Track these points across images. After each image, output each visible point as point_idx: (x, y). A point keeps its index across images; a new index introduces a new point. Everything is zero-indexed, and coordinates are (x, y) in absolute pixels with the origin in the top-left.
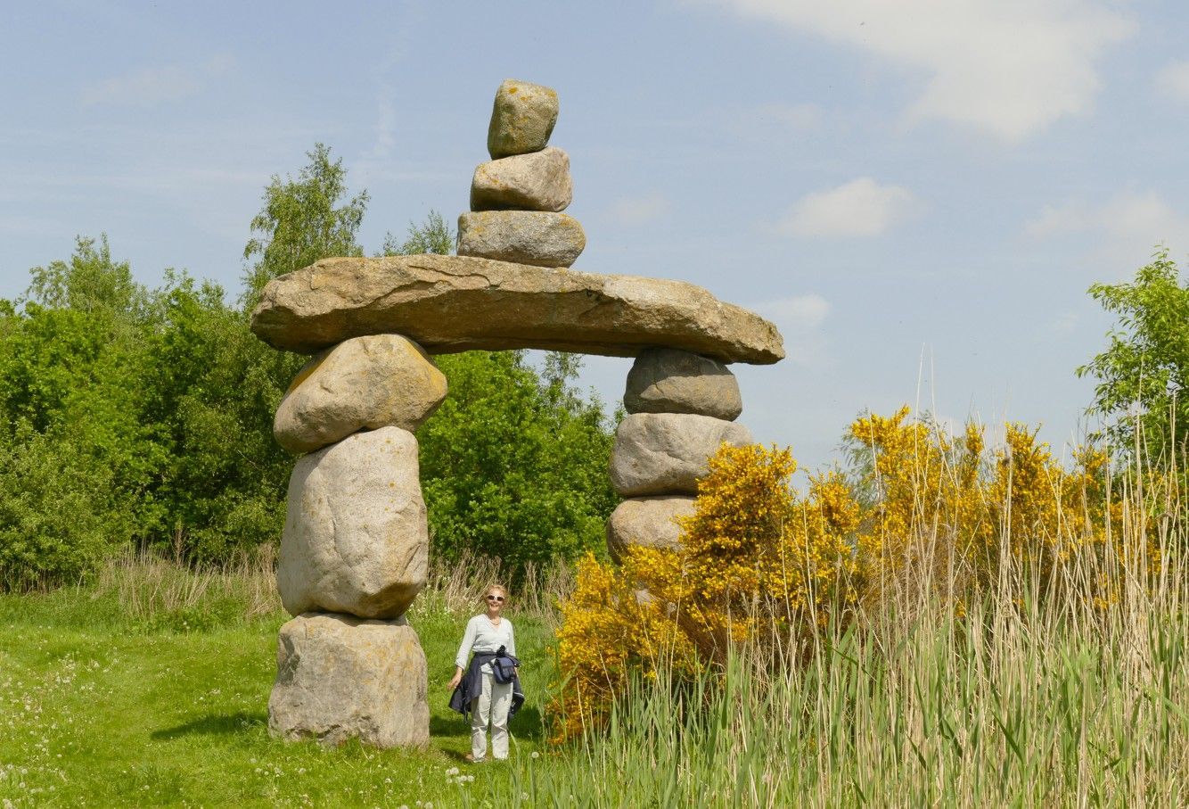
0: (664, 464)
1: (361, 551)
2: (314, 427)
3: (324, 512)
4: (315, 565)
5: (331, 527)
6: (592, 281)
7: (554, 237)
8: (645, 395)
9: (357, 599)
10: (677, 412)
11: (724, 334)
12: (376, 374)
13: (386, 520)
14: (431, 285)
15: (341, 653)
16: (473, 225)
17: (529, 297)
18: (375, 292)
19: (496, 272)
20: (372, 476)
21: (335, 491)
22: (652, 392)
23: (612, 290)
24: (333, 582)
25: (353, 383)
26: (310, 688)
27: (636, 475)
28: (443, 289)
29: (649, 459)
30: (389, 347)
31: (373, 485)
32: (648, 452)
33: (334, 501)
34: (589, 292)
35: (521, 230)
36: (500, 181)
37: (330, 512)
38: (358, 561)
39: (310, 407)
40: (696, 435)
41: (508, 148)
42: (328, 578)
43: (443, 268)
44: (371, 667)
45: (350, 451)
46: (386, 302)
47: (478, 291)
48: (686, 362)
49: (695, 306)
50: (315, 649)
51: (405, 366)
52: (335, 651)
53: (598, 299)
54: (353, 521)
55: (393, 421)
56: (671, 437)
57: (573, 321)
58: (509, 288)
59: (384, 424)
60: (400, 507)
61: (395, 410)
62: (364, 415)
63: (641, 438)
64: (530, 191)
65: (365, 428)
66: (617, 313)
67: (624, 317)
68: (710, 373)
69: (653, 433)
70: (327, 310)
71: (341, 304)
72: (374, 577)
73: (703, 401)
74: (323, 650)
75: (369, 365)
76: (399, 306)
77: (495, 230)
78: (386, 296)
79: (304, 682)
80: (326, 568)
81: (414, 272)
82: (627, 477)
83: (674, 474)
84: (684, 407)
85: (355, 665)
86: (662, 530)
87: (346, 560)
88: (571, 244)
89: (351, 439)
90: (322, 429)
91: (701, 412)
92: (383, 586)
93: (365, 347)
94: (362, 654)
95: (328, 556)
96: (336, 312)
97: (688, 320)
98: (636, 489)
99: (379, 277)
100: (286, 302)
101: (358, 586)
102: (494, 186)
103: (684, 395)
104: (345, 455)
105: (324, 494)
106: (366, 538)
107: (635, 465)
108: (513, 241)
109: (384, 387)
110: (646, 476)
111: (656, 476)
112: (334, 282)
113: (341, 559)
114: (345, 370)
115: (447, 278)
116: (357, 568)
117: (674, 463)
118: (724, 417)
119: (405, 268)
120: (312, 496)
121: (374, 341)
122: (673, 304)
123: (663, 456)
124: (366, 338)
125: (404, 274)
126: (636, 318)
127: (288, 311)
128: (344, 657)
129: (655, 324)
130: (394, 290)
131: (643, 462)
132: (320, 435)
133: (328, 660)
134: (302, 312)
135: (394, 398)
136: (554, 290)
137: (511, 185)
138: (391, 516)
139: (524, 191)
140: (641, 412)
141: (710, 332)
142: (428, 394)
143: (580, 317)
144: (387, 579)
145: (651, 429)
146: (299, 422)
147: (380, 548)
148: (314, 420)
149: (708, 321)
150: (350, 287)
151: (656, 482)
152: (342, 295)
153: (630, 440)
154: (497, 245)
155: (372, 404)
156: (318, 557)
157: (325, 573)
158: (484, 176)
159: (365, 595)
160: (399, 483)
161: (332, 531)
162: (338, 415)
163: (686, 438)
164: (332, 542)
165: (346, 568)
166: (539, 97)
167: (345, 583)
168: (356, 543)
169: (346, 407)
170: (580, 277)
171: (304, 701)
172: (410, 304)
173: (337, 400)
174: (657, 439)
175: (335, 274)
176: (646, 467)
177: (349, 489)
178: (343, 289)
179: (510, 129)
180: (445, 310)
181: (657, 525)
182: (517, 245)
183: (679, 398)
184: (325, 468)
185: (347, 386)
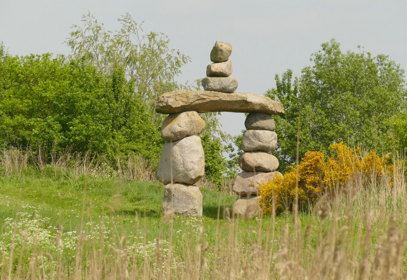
0: (257, 143)
1: (191, 168)
2: (176, 136)
3: (179, 158)
4: (176, 171)
5: (182, 161)
6: (244, 98)
7: (232, 84)
8: (253, 125)
9: (189, 180)
10: (261, 130)
11: (273, 109)
12: (192, 122)
13: (197, 160)
14: (205, 99)
15: (187, 193)
16: (211, 81)
17: (229, 102)
18: (191, 101)
19: (221, 96)
20: (193, 149)
21: (182, 152)
22: (254, 125)
23: (249, 100)
24: (182, 175)
25: (186, 124)
26: (178, 202)
27: (249, 146)
28: (208, 100)
29: (254, 142)
30: (194, 115)
31: (193, 151)
32: (253, 140)
33: (182, 155)
34: (243, 100)
35: (224, 83)
36: (218, 70)
37: (181, 157)
38: (190, 170)
39: (176, 131)
40: (266, 136)
41: (220, 61)
42: (181, 174)
43: (208, 95)
44: (195, 197)
45: (185, 141)
46: (194, 103)
47: (216, 101)
48: (262, 116)
49: (268, 103)
50: (179, 192)
51: (198, 120)
52: (185, 193)
53: (245, 102)
54: (188, 160)
55: (194, 134)
56: (260, 136)
57: (238, 107)
58: (224, 100)
59: (192, 135)
60: (200, 157)
61: (195, 131)
62: (188, 133)
63: (251, 136)
64: (226, 72)
65: (188, 136)
66: (249, 105)
67: (251, 106)
68: (268, 119)
69: (255, 135)
70: (180, 106)
71: (183, 104)
72: (195, 174)
73: (267, 127)
74: (181, 193)
75: (190, 120)
76: (197, 104)
77: (217, 83)
78: (194, 102)
79: (176, 201)
80: (180, 172)
81: (201, 96)
82: (247, 147)
83: (260, 146)
84: (263, 129)
85: (191, 196)
86: (258, 161)
87: (187, 170)
88: (236, 86)
89: (185, 139)
90: (178, 136)
91: (266, 130)
92: (197, 176)
93: (188, 115)
94: (192, 194)
95: (181, 169)
96: (182, 106)
97: (266, 107)
98: (249, 150)
99: (192, 97)
100: (170, 104)
101: (190, 176)
102: (217, 71)
103: (263, 126)
104: (184, 143)
105: (178, 152)
106: (192, 164)
107: (249, 144)
108: (223, 86)
109: (193, 125)
110: (252, 146)
111: (255, 147)
112: (181, 98)
113: (185, 170)
114: (184, 121)
115: (209, 97)
116: (190, 172)
117: (260, 143)
118: (271, 131)
119: (199, 95)
120: (175, 153)
121: (190, 113)
122: (263, 102)
123: (257, 141)
124: (188, 112)
125: (199, 96)
126: (254, 106)
127: (170, 106)
128: (187, 194)
129: (258, 108)
130: (196, 100)
131: (251, 143)
132: (178, 138)
133: (183, 195)
134: (173, 106)
135: (195, 128)
136: (235, 100)
137: (222, 71)
138: (198, 159)
139: (225, 73)
140: (251, 129)
141: (271, 109)
142: (202, 127)
143: (240, 106)
144: (198, 175)
145: (254, 134)
146: (173, 135)
147: (196, 167)
148: (177, 134)
149: (270, 106)
150: (185, 100)
151: (255, 148)
152: (183, 102)
153: (248, 137)
154: (218, 87)
155: (191, 130)
156: (178, 169)
157: (180, 173)
158: (214, 68)
159: (192, 179)
160: (199, 150)
161: (182, 163)
162: (183, 133)
163: (264, 137)
164: (182, 165)
165: (187, 172)
166: (228, 48)
167: (186, 175)
168: (190, 166)
169: (185, 131)
170: (242, 97)
171: (176, 205)
172: (200, 104)
173: (183, 129)
174: (256, 137)
175: (182, 96)
176: (252, 144)
177: (187, 152)
178: (184, 100)
179: (221, 56)
180: (208, 105)
181: (257, 160)
182: (223, 87)
183: (262, 126)
184: (178, 146)
185: (185, 125)
